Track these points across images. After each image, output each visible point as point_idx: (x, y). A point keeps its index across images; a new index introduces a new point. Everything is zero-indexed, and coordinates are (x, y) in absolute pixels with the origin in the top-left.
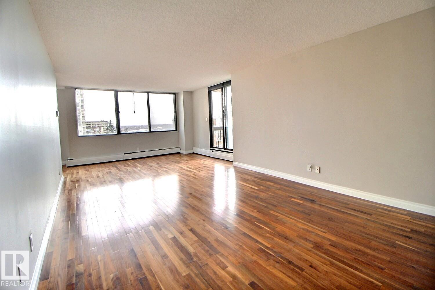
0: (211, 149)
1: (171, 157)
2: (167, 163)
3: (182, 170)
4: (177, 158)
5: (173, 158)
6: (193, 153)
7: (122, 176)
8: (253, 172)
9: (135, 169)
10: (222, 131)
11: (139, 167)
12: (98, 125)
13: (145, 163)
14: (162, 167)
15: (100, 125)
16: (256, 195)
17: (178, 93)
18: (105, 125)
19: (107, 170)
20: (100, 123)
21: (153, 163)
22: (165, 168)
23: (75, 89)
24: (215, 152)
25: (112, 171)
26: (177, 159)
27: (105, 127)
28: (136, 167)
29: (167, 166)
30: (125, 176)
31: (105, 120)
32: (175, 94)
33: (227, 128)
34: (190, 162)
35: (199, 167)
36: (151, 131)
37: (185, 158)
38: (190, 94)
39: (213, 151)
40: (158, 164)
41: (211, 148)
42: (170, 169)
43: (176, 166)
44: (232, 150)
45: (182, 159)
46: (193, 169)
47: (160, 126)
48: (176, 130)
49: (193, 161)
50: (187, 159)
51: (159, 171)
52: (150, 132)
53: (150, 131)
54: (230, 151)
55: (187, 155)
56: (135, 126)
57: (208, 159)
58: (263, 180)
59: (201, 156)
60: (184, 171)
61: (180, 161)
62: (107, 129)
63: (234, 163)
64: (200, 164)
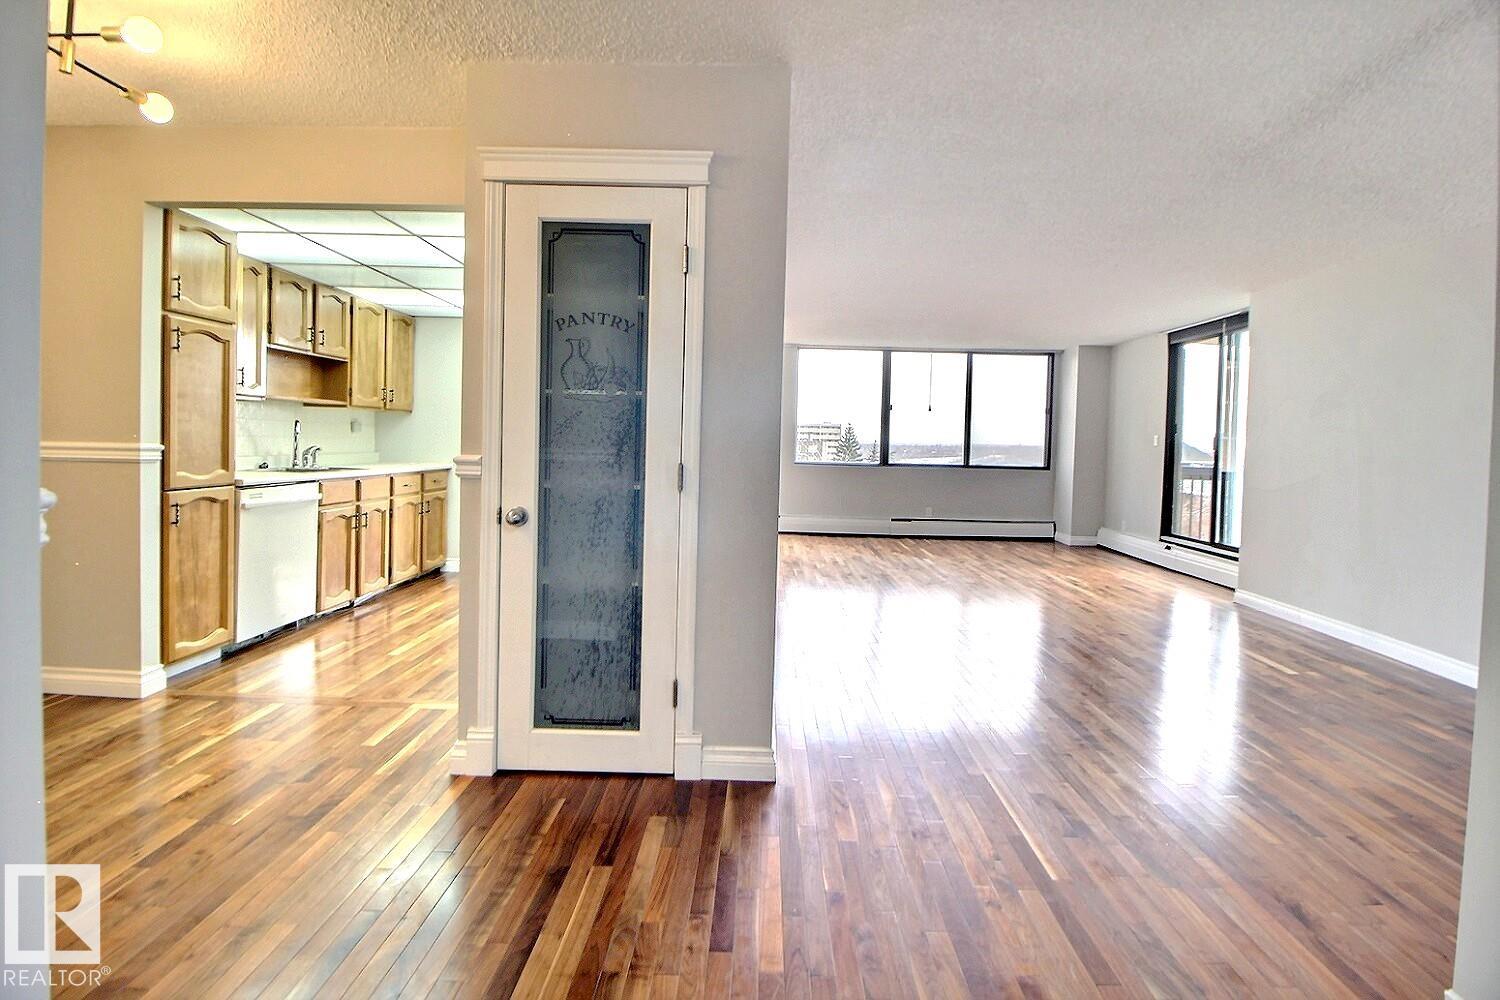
0: (1161, 540)
1: (1020, 548)
2: (1008, 562)
3: (1049, 584)
4: (1041, 552)
5: (1030, 550)
6: (1099, 547)
7: (889, 572)
8: (1303, 631)
9: (919, 561)
10: (1208, 484)
11: (929, 559)
12: (816, 437)
13: (944, 549)
14: (993, 570)
15: (820, 437)
16: (1277, 685)
17: (1063, 351)
18: (832, 437)
19: (851, 552)
20: (820, 431)
21: (967, 554)
22: (1001, 571)
23: (799, 348)
24: (1176, 551)
25: (864, 557)
26: (1041, 554)
27: (832, 444)
28: (921, 556)
29: (1008, 567)
30: (896, 571)
31: (835, 423)
32: (1051, 355)
33: (1228, 477)
34: (1079, 569)
35: (1107, 587)
36: (971, 464)
37: (1068, 556)
38: (1103, 355)
39: (1168, 548)
40: (980, 558)
41: (1163, 538)
42: (1015, 576)
43: (1038, 574)
44: (1236, 550)
45: (1059, 557)
46: (1086, 588)
47: (999, 449)
48: (1047, 468)
49: (1092, 569)
50: (1073, 560)
51: (984, 576)
52: (967, 465)
53: (968, 463)
54: (1229, 553)
55: (1075, 548)
56: (916, 447)
57: (1147, 572)
58: (1329, 657)
59: (1125, 560)
60: (1055, 587)
61: (1050, 562)
62: (839, 450)
63: (1239, 594)
64: (1113, 580)
